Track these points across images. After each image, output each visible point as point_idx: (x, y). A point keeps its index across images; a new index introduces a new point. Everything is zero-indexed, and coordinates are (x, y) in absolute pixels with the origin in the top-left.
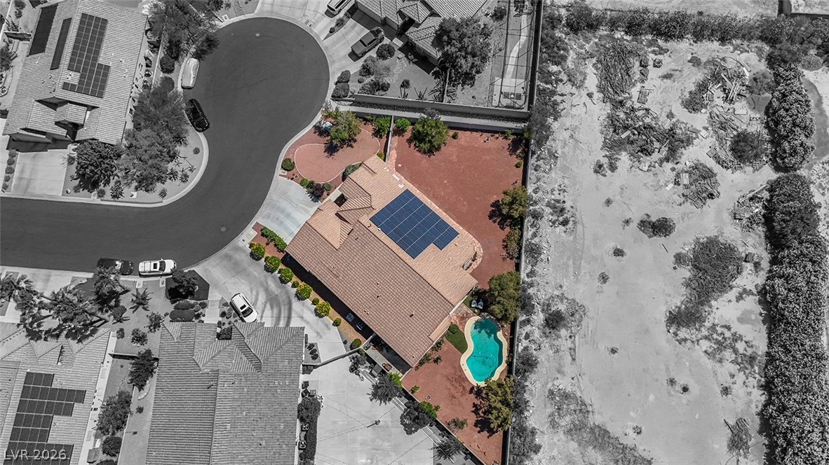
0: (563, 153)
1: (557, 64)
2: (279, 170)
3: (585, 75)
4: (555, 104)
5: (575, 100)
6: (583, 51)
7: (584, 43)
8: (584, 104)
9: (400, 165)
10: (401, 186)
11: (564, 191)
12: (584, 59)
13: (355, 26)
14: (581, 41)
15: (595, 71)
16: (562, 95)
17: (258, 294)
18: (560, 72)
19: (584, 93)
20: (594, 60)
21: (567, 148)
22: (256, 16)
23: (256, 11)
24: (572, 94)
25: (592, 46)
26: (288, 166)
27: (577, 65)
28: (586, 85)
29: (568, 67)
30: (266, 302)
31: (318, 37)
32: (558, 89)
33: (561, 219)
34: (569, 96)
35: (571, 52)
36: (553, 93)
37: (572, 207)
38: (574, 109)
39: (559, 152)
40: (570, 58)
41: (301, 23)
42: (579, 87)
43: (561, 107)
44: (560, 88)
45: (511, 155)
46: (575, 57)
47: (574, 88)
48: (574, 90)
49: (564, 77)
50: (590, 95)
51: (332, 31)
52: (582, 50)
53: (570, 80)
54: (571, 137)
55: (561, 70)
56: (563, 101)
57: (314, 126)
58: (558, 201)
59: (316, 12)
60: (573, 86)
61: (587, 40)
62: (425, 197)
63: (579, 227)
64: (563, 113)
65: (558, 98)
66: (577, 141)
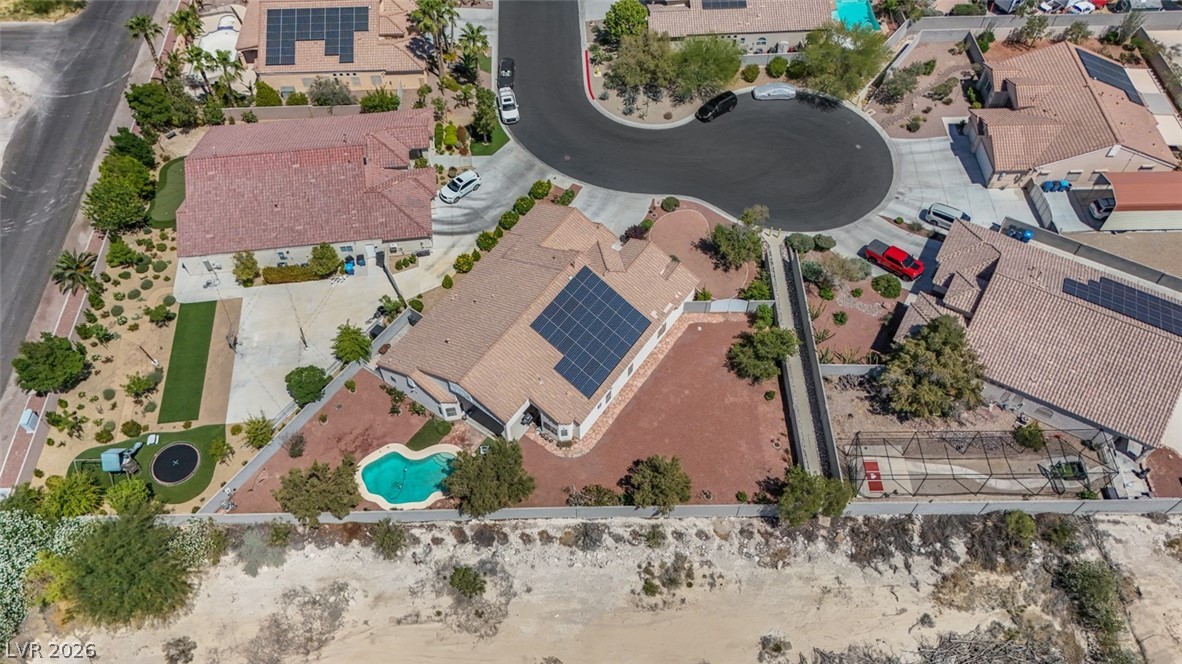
0: (789, 578)
1: (970, 551)
2: (660, 197)
3: (968, 607)
4: (886, 555)
5: (906, 593)
6: (1022, 602)
7: (1040, 603)
8: (903, 611)
9: (700, 329)
10: (654, 314)
11: (712, 585)
12: (1004, 605)
13: (918, 245)
14: (1043, 596)
15: (984, 628)
16: (908, 566)
18: (956, 559)
19: (928, 607)
20: (1008, 624)
21: (800, 583)
22: (886, 141)
23: (893, 139)
24: (916, 585)
25: (1039, 618)
26: (669, 206)
27: (987, 591)
28: (946, 611)
29: (973, 575)
32: (916, 558)
33: (657, 582)
34: (909, 579)
35: (1009, 579)
36: (906, 549)
37: (683, 601)
38: (886, 591)
39: (788, 570)
40: (994, 577)
41: (896, 186)
42: (938, 599)
43: (882, 566)
44: (921, 562)
45: (759, 483)
46: (1001, 586)
47: (932, 588)
48: (926, 590)
49: (948, 568)
50: (925, 620)
51: (898, 222)
52: (1021, 598)
53: (945, 578)
54: (826, 591)
55: (961, 561)
56: (895, 569)
58: (690, 575)
59: (923, 200)
60: (936, 585)
61: (1047, 608)
62: (654, 367)
63: (648, 616)
64: (868, 570)
65: (898, 559)
66: (820, 601)
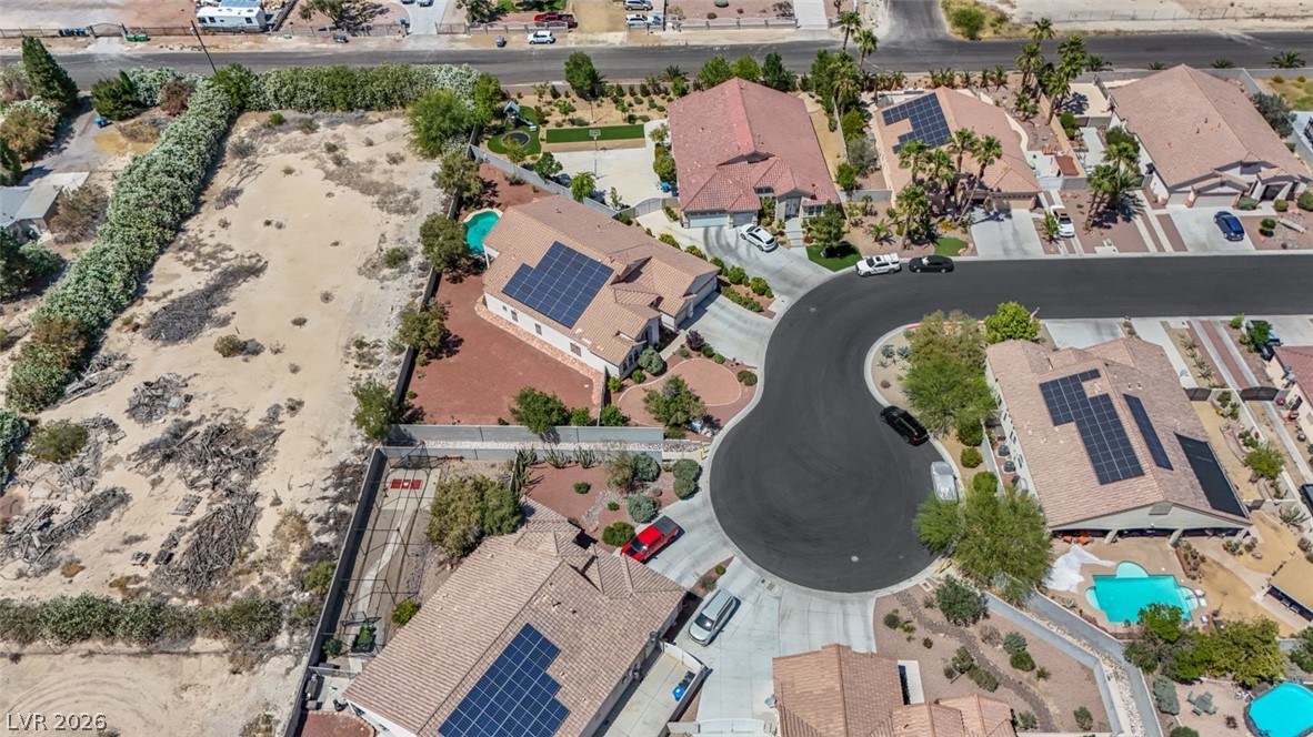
0: (343, 422)
2: (760, 373)
3: (276, 532)
4: (338, 485)
5: (304, 493)
6: (266, 573)
7: (260, 587)
8: (290, 488)
9: (587, 386)
10: (579, 330)
12: (268, 559)
14: (264, 591)
15: (256, 540)
16: (324, 498)
17: (749, 254)
18: (317, 534)
19: (286, 506)
20: (252, 557)
21: (335, 429)
22: (869, 593)
23: (874, 601)
24: (307, 502)
25: (248, 581)
26: (747, 378)
27: (285, 550)
28: (280, 518)
29: (301, 544)
30: (737, 248)
31: (744, 562)
32: (328, 505)
33: (366, 349)
34: (313, 497)
35: (288, 570)
36: (336, 500)
37: (347, 363)
38: (309, 481)
39: (348, 423)
40: (293, 558)
41: (782, 587)
42: (291, 515)
43: (329, 482)
44: (322, 508)
45: (421, 408)
46: (284, 562)
47: (300, 511)
48: (300, 508)
49: (313, 526)
50: (277, 502)
51: (721, 570)
52: (269, 574)
53: (305, 522)
54: (324, 444)
55: (314, 537)
56: (325, 490)
57: (720, 428)
58: (364, 367)
60: (302, 515)
61: (254, 592)
62: (549, 354)
63: (343, 343)
64: (330, 472)
65: (331, 493)
66: (318, 439)
